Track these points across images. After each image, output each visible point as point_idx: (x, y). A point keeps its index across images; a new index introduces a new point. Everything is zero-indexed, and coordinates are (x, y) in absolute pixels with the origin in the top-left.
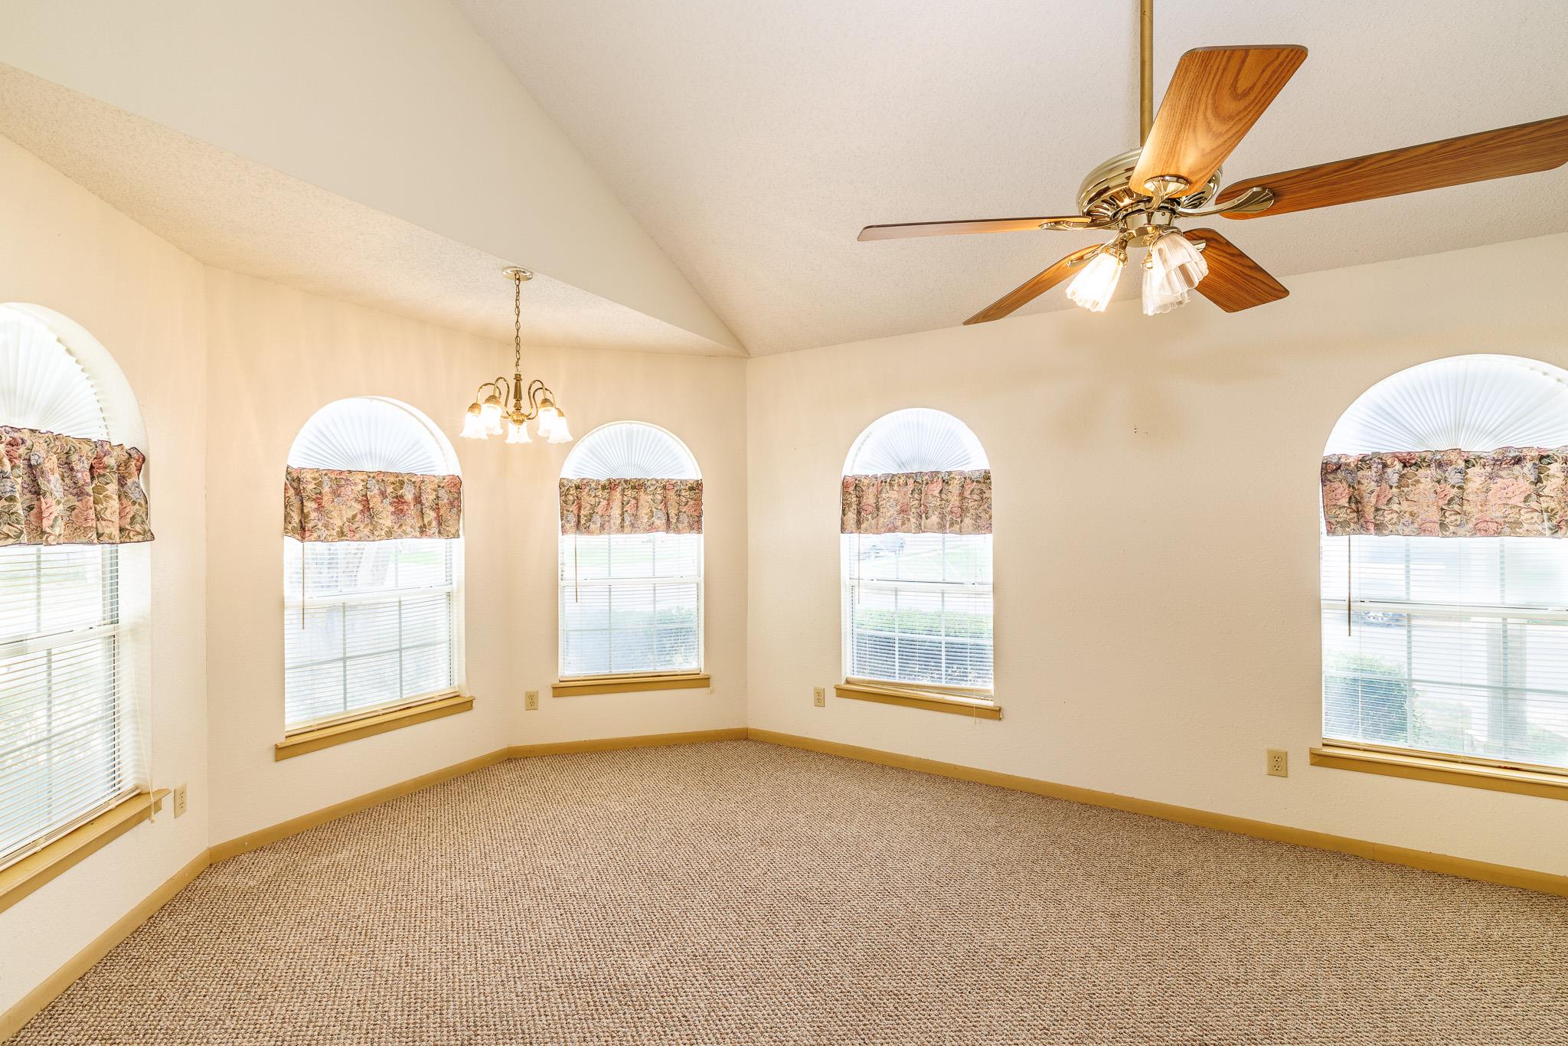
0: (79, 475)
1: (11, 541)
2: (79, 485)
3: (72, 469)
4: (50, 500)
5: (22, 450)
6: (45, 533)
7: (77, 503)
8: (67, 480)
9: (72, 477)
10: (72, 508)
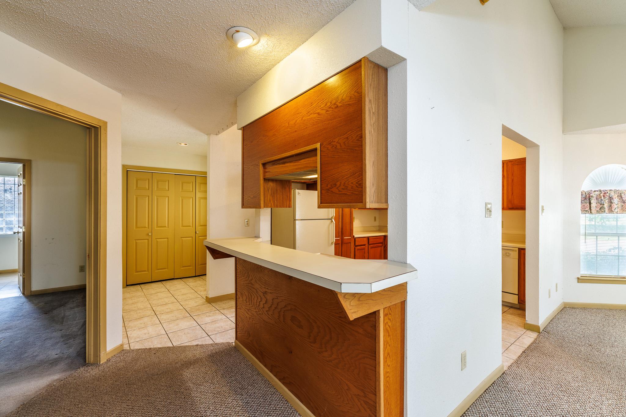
0: (624, 198)
1: (603, 213)
2: (624, 200)
3: (622, 197)
4: (614, 204)
5: (608, 194)
6: (613, 211)
7: (624, 205)
8: (621, 200)
9: (622, 199)
10: (623, 206)
